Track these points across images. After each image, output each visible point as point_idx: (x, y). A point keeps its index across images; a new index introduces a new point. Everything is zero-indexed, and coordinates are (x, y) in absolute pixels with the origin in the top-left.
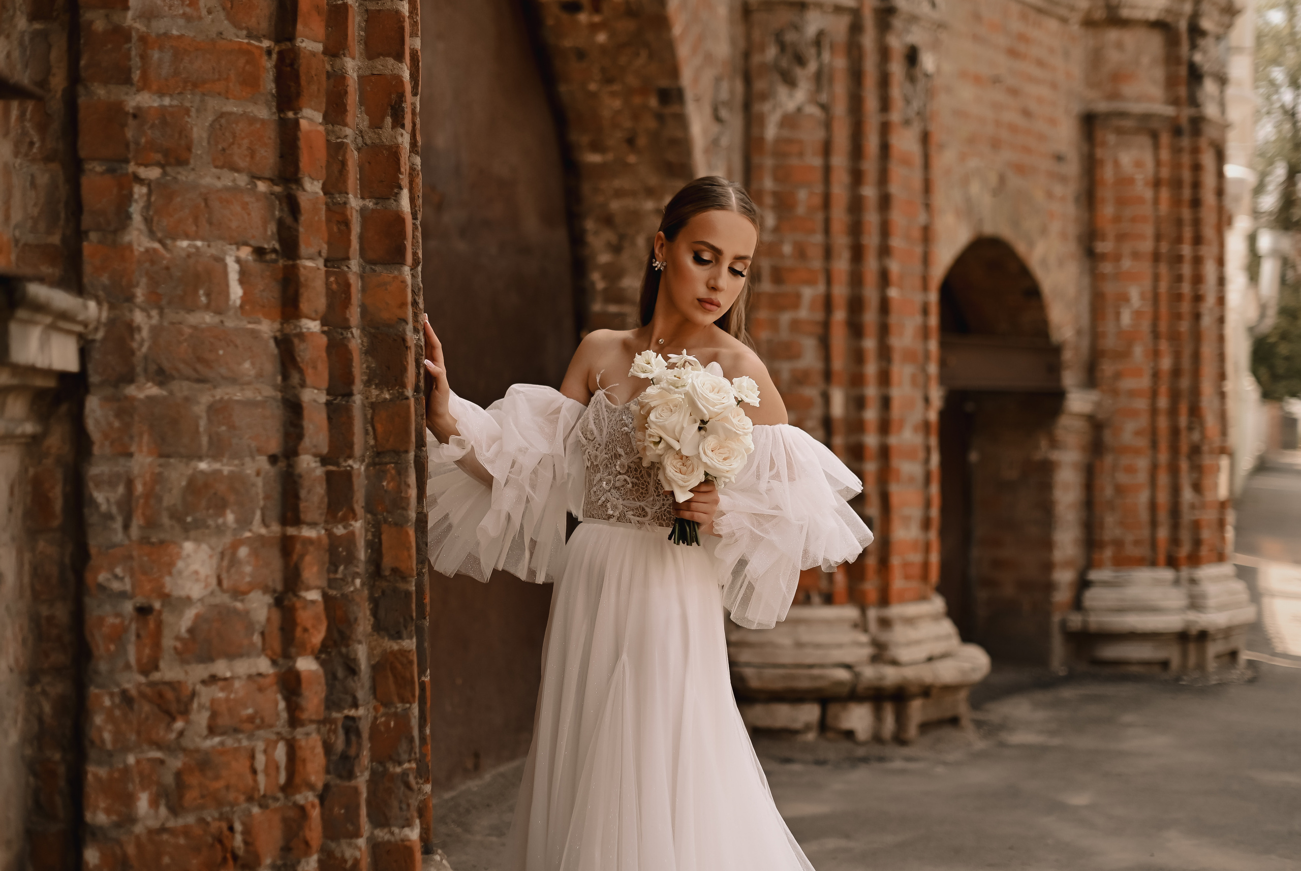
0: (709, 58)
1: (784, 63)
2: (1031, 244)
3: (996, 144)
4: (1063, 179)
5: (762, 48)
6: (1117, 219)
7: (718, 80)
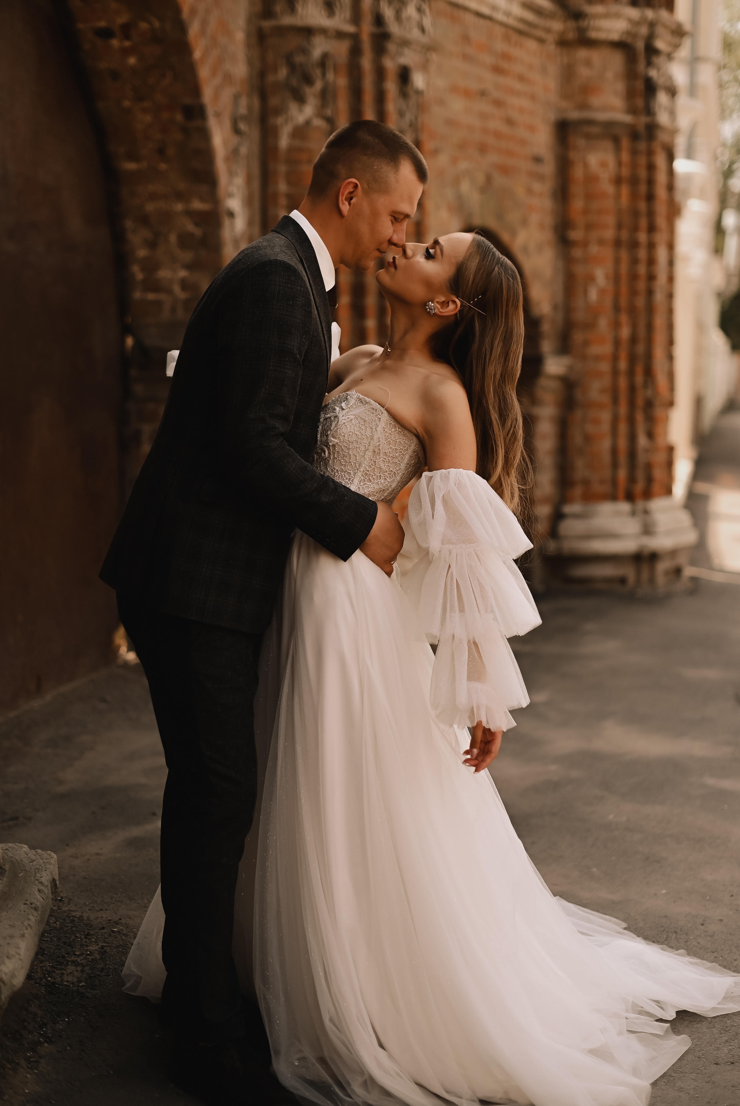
0: (228, 78)
1: (294, 82)
2: (514, 234)
3: (483, 149)
4: (540, 178)
5: (275, 70)
6: (586, 211)
7: (236, 98)
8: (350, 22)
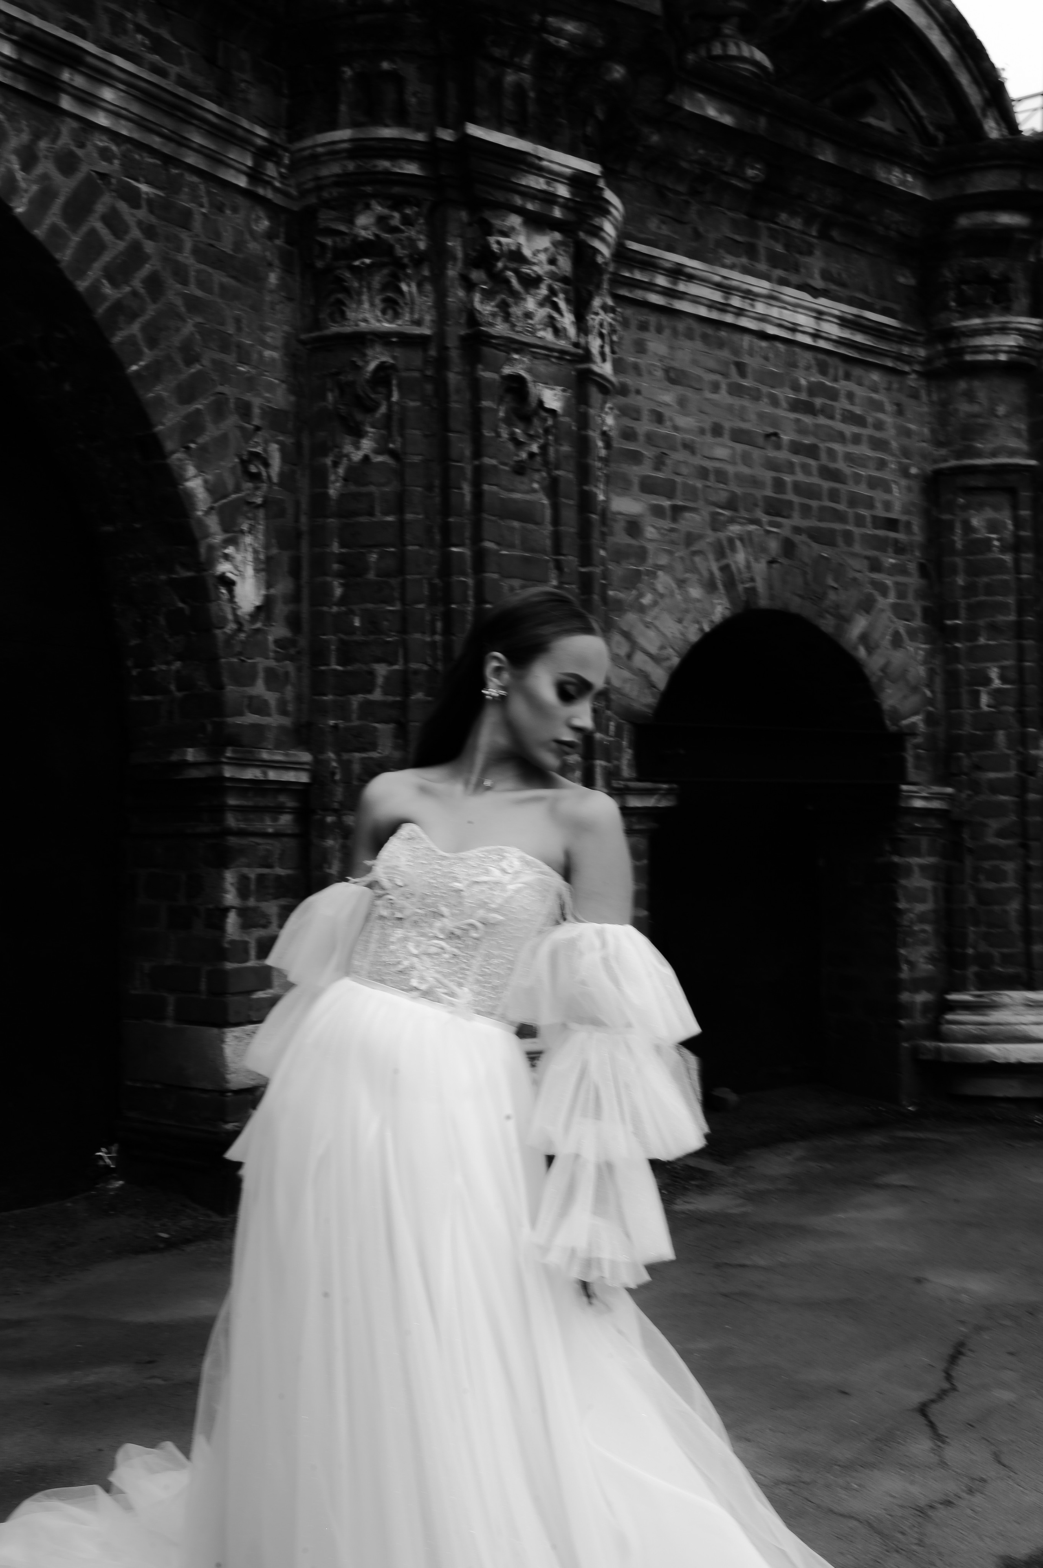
1: (346, 410)
6: (970, 589)
8: (418, 323)
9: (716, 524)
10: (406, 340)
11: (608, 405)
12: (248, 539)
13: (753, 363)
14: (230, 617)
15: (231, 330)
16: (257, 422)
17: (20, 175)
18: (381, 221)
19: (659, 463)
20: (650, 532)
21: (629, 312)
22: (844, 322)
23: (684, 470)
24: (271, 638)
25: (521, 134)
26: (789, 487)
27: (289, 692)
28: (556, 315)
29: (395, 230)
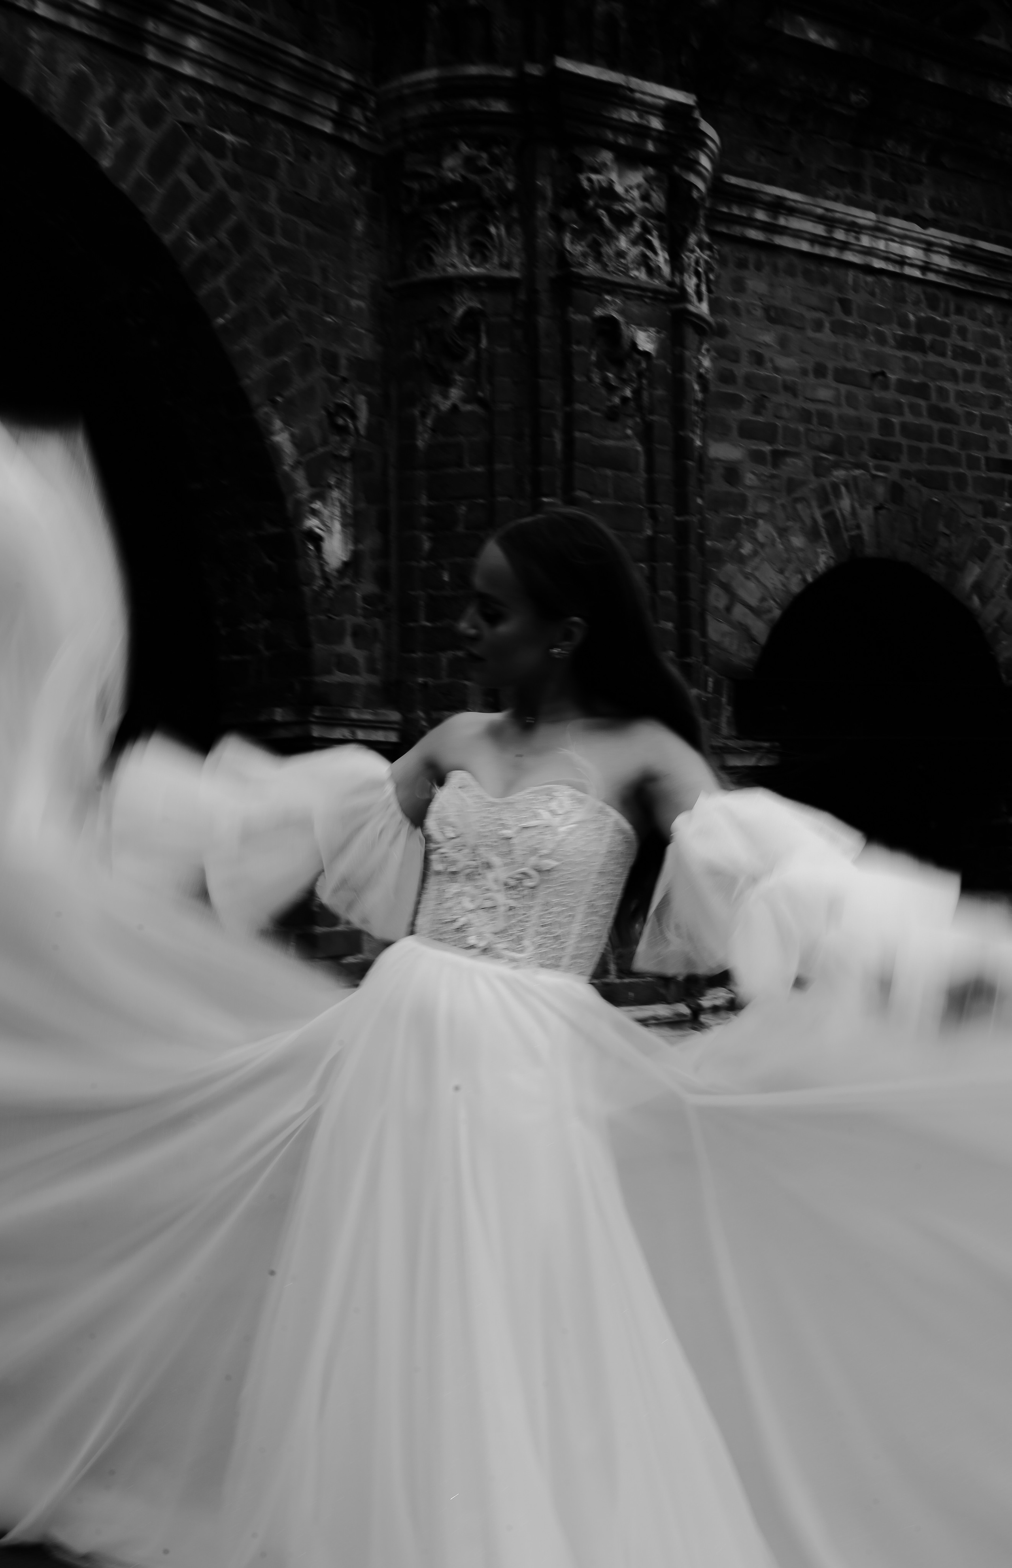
1: (433, 358)
8: (507, 266)
9: (819, 469)
10: (493, 284)
11: (705, 346)
12: (336, 494)
13: (857, 299)
14: (318, 573)
15: (317, 279)
16: (344, 373)
17: (105, 128)
18: (469, 162)
19: (759, 406)
20: (750, 479)
21: (727, 249)
22: (955, 253)
23: (785, 413)
24: (358, 595)
25: (612, 66)
26: (897, 428)
27: (378, 650)
28: (649, 254)
29: (484, 170)
